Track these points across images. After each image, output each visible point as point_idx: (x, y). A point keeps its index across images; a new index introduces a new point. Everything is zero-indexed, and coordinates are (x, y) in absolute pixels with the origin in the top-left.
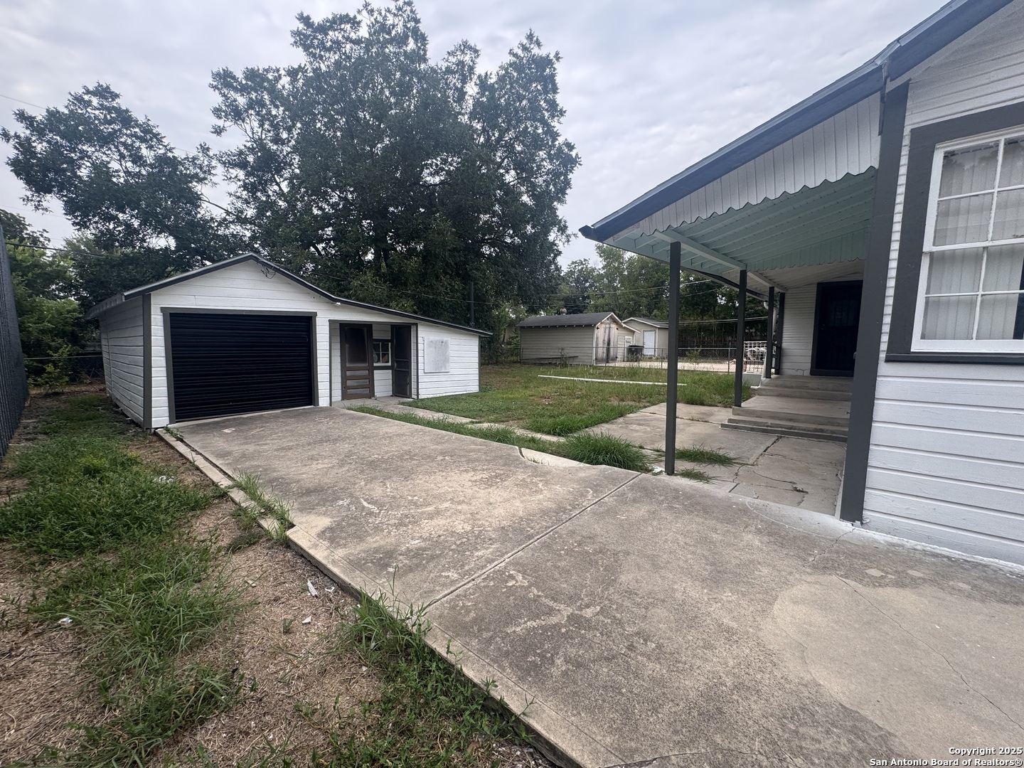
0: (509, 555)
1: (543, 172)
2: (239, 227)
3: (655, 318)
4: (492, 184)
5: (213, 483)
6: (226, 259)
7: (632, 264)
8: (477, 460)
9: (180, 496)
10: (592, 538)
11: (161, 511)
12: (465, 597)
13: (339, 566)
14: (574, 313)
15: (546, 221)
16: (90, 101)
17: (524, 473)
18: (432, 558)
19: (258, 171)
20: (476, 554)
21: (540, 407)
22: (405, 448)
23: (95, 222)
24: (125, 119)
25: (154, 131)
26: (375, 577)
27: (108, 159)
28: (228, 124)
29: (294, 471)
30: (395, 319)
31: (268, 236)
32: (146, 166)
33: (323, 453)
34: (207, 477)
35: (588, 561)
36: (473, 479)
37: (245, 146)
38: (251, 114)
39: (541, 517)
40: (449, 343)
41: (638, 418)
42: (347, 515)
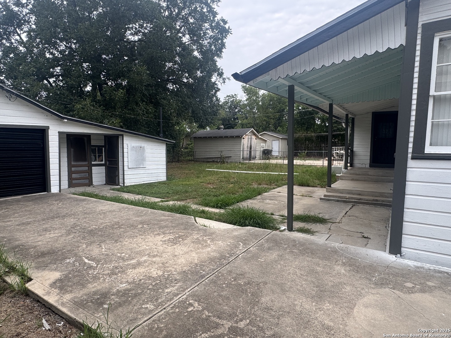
0: (189, 289)
1: (208, 37)
3: (279, 132)
7: (264, 98)
8: (166, 227)
10: (242, 275)
12: (159, 321)
13: (65, 307)
14: (228, 128)
15: (210, 69)
17: (198, 234)
18: (136, 295)
20: (167, 291)
21: (208, 190)
22: (115, 220)
26: (94, 312)
29: (32, 240)
33: (55, 226)
35: (241, 290)
36: (163, 239)
39: (210, 263)
40: (146, 148)
41: (270, 196)
42: (72, 270)
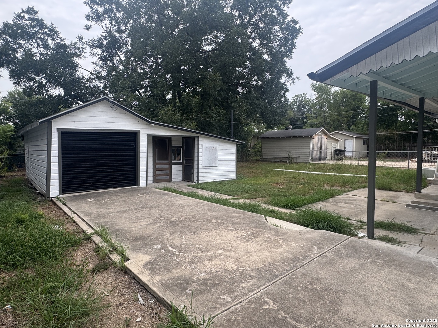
0: (263, 287)
1: (278, 39)
2: (97, 82)
3: (353, 131)
4: (245, 49)
5: (83, 231)
6: (90, 100)
7: (336, 95)
8: (238, 223)
9: (66, 238)
10: (319, 280)
11: (57, 246)
12: (236, 313)
13: (156, 287)
14: (296, 128)
15: (279, 70)
16: (24, 16)
17: (269, 233)
18: (214, 286)
19: (108, 49)
20: (242, 285)
21: (276, 190)
22: (192, 214)
23: (24, 82)
24: (40, 24)
25: (55, 30)
26: (178, 295)
27: (31, 47)
28: (94, 23)
29: (128, 226)
30: (184, 133)
31: (113, 86)
32: (50, 49)
33: (144, 215)
34: (80, 227)
35: (317, 296)
36: (236, 235)
37: (102, 35)
38: (106, 17)
39: (283, 263)
40: (218, 148)
41: (344, 199)
42: (159, 255)
